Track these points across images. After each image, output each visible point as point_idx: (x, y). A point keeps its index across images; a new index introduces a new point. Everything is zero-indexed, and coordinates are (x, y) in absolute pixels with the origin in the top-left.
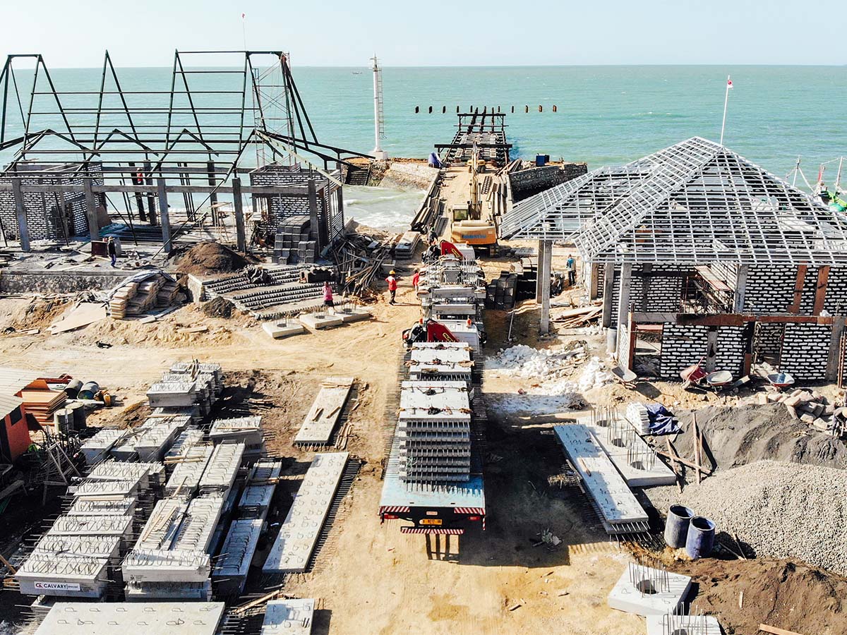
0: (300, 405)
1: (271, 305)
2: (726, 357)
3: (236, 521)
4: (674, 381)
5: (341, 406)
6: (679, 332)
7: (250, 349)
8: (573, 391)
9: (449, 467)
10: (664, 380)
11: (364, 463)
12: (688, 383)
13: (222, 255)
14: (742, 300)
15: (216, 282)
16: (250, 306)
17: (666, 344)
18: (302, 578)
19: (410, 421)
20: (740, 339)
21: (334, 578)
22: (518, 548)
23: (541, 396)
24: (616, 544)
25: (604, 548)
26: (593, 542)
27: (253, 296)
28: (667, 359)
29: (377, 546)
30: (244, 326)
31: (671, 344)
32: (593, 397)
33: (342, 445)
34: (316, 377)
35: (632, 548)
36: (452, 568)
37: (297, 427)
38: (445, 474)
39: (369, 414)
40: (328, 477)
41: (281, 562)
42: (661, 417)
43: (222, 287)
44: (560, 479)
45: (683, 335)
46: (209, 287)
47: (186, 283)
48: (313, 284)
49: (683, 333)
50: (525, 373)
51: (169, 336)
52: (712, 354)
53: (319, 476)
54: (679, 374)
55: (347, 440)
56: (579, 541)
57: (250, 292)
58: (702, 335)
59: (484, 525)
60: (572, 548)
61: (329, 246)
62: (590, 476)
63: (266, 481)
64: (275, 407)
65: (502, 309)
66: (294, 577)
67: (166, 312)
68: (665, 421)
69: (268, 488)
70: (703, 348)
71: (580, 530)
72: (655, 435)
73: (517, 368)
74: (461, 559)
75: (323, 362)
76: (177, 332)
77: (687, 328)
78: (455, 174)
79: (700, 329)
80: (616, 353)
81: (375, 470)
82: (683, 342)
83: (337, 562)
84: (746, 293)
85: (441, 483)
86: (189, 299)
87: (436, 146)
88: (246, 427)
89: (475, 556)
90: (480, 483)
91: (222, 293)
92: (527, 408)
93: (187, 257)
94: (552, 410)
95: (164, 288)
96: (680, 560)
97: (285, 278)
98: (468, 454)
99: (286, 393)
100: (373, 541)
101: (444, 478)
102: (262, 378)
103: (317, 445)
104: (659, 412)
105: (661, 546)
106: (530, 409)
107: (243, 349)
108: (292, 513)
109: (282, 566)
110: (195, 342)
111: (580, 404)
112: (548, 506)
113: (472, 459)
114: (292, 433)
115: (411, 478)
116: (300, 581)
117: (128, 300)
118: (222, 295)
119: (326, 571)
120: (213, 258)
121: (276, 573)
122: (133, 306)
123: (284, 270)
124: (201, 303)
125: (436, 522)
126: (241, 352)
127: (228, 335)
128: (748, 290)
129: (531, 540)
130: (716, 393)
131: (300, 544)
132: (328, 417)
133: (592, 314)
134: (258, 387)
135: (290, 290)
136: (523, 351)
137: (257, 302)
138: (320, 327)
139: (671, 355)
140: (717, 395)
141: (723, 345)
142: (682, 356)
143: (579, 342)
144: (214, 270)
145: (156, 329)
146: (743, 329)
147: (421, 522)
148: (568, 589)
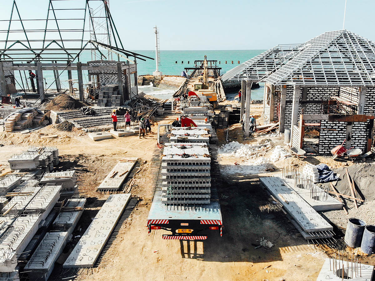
0: (105, 171)
1: (95, 126)
2: (357, 141)
3: (49, 233)
4: (327, 155)
5: (129, 171)
6: (330, 126)
7: (80, 146)
8: (267, 162)
9: (197, 194)
10: (321, 155)
11: (141, 200)
12: (336, 156)
13: (69, 101)
14: (363, 110)
15: (65, 114)
16: (82, 125)
17: (322, 133)
18: (91, 271)
19: (169, 162)
20: (365, 130)
21: (114, 271)
22: (244, 250)
23: (248, 166)
24: (312, 246)
25: (304, 248)
26: (296, 245)
27: (84, 120)
28: (323, 143)
29: (147, 249)
30: (78, 135)
31: (325, 133)
32: (280, 165)
33: (127, 191)
34: (116, 158)
35: (324, 248)
36: (199, 263)
37: (100, 182)
38: (193, 199)
39: (146, 175)
40: (117, 208)
41: (77, 261)
42: (325, 172)
43: (68, 116)
44: (268, 207)
45: (332, 128)
46: (61, 116)
47: (49, 115)
48: (119, 116)
49: (332, 126)
50: (237, 155)
51: (36, 140)
52: (349, 139)
53: (111, 207)
54: (330, 152)
55: (131, 188)
56: (286, 245)
57: (83, 119)
58: (343, 127)
59: (221, 233)
60: (282, 249)
61: (129, 101)
62: (288, 204)
63: (74, 208)
64: (89, 172)
65: (222, 129)
66: (85, 271)
67: (36, 129)
68: (329, 174)
69: (74, 213)
70: (344, 136)
71: (286, 238)
72: (323, 182)
73: (233, 153)
74: (205, 257)
75: (121, 151)
76: (40, 138)
77: (335, 124)
78: (194, 81)
79: (342, 124)
80: (290, 143)
81: (148, 204)
82: (332, 132)
83: (117, 260)
84: (365, 106)
85: (191, 205)
86: (50, 123)
87: (185, 69)
88: (64, 176)
89: (215, 256)
90: (217, 205)
91: (68, 119)
92: (241, 172)
93: (51, 102)
94: (256, 172)
95: (37, 117)
96: (358, 256)
97: (104, 113)
98: (210, 185)
99: (97, 165)
100: (144, 247)
101: (193, 202)
102: (84, 158)
103: (112, 191)
104: (324, 169)
105: (343, 247)
106: (242, 172)
107: (76, 145)
108: (89, 229)
109: (77, 263)
110: (50, 143)
111: (273, 168)
112: (261, 224)
113: (211, 188)
114: (97, 184)
115: (170, 202)
116: (89, 274)
117: (15, 122)
118: (67, 120)
119: (109, 267)
120: (64, 102)
121: (72, 268)
122: (18, 125)
123: (103, 109)
124: (56, 125)
125: (187, 231)
126: (75, 147)
127: (68, 139)
128: (366, 104)
129: (253, 245)
130: (352, 161)
131: (92, 248)
132: (121, 176)
133: (272, 127)
134: (81, 162)
135: (106, 118)
136: (235, 144)
137: (87, 123)
138: (121, 136)
139: (325, 140)
140: (353, 163)
141: (356, 133)
142: (332, 141)
143: (267, 140)
144: (64, 108)
145: (29, 136)
146: (367, 124)
147: (177, 231)
148: (284, 277)
